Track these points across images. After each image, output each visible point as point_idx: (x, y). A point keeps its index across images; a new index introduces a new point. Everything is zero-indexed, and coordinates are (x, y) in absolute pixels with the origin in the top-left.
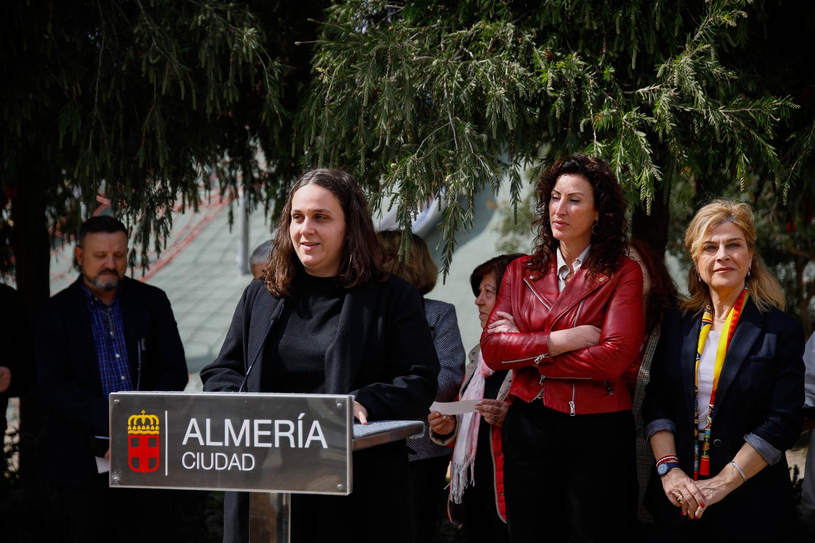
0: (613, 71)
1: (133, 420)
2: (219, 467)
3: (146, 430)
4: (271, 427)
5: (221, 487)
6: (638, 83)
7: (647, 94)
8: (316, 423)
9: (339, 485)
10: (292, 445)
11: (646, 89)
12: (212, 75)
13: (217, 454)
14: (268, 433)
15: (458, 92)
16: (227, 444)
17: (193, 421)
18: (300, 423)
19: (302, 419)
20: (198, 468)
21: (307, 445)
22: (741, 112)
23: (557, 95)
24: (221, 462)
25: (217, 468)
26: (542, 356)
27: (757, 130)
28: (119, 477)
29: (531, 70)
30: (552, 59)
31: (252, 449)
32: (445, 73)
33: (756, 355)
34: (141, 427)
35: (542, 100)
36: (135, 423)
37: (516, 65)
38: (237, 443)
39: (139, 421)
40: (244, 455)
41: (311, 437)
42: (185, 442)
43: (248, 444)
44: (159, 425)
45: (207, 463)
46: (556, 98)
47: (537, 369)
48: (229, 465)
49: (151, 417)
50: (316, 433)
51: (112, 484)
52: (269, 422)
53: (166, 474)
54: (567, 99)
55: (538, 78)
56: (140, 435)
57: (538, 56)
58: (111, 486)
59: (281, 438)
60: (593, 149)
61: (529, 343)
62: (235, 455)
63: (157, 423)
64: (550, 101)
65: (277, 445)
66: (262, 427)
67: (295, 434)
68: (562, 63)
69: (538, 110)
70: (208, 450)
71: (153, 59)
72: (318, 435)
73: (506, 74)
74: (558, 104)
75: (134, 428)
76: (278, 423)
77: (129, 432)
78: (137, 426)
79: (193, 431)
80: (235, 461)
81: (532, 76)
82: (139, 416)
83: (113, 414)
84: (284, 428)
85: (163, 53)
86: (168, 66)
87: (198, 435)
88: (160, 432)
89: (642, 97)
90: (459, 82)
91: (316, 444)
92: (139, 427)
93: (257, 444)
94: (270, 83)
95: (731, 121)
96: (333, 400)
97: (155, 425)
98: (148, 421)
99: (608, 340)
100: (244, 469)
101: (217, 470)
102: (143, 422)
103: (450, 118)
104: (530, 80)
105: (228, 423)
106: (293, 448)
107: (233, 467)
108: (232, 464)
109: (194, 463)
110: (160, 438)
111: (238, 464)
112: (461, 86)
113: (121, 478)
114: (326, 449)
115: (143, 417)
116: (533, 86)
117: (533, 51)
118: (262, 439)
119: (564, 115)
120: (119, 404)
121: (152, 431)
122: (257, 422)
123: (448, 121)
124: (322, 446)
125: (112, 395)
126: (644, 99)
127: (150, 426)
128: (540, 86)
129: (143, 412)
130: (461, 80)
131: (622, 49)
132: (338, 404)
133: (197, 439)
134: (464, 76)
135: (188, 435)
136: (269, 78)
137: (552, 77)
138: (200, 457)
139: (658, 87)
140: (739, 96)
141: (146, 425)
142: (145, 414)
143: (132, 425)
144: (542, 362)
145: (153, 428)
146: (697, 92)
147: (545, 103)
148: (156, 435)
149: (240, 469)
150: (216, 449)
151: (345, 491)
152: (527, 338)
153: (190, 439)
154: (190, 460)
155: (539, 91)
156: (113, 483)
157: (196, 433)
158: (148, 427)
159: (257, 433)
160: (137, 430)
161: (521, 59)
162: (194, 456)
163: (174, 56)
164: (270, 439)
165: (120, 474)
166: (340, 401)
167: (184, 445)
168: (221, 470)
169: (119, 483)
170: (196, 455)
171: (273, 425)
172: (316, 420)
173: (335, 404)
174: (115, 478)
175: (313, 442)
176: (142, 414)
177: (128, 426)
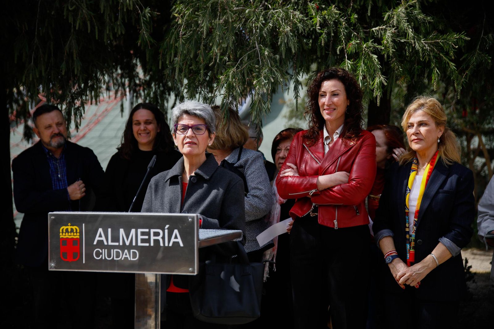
0: (357, 17)
1: (63, 229)
3: (71, 235)
4: (148, 234)
5: (118, 270)
6: (372, 25)
7: (378, 31)
8: (176, 231)
9: (190, 269)
10: (162, 244)
11: (377, 28)
12: (108, 17)
13: (115, 250)
14: (147, 237)
15: (261, 30)
16: (121, 244)
17: (100, 230)
18: (166, 231)
19: (168, 229)
20: (103, 258)
21: (171, 245)
22: (435, 42)
23: (322, 32)
24: (118, 256)
25: (115, 259)
26: (314, 191)
27: (445, 53)
28: (55, 264)
29: (307, 16)
30: (319, 9)
31: (137, 247)
32: (253, 18)
33: (443, 189)
34: (68, 233)
35: (313, 35)
36: (64, 231)
37: (297, 13)
38: (127, 243)
39: (67, 230)
40: (132, 251)
41: (173, 240)
42: (95, 243)
43: (134, 244)
44: (79, 232)
45: (109, 256)
46: (322, 34)
47: (310, 198)
48: (122, 257)
49: (74, 227)
51: (50, 268)
52: (147, 230)
53: (84, 262)
54: (328, 34)
55: (311, 21)
56: (67, 238)
57: (311, 7)
58: (50, 270)
59: (155, 240)
60: (345, 64)
61: (305, 183)
62: (126, 251)
63: (78, 231)
64: (318, 35)
65: (152, 244)
66: (143, 234)
67: (163, 238)
68: (326, 12)
69: (311, 41)
70: (109, 248)
71: (71, 7)
72: (177, 238)
73: (291, 18)
74: (323, 37)
75: (64, 234)
76: (152, 231)
77: (61, 237)
78: (65, 233)
79: (100, 236)
80: (126, 255)
81: (307, 20)
82: (67, 227)
83: (51, 226)
84: (157, 234)
85: (77, 3)
86: (80, 12)
87: (103, 238)
88: (80, 237)
89: (374, 33)
90: (262, 23)
91: (176, 244)
92: (67, 234)
93: (140, 244)
94: (144, 23)
95: (428, 48)
96: (187, 217)
97: (76, 232)
98: (72, 230)
99: (353, 180)
100: (132, 259)
101: (115, 260)
102: (69, 230)
103: (257, 45)
104: (306, 23)
105: (122, 231)
106: (162, 246)
107: (125, 258)
108: (124, 256)
109: (101, 256)
110: (80, 240)
111: (128, 256)
112: (264, 26)
113: (56, 265)
114: (182, 247)
115: (69, 228)
116: (308, 26)
117: (308, 4)
118: (143, 241)
119: (327, 44)
120: (54, 220)
121: (75, 236)
122: (140, 231)
123: (256, 47)
124: (180, 245)
125: (50, 214)
126: (376, 34)
127: (74, 233)
128: (312, 26)
129: (69, 224)
130: (264, 22)
131: (362, 3)
132: (190, 220)
133: (102, 241)
134: (265, 20)
135: (97, 238)
136: (143, 19)
137: (320, 21)
138: (105, 252)
139: (384, 27)
140: (434, 32)
141: (71, 232)
142: (70, 226)
143: (63, 233)
144: (314, 195)
145: (75, 234)
146: (408, 30)
147: (315, 36)
148: (77, 238)
149: (129, 259)
150: (114, 247)
151: (194, 272)
152: (305, 180)
153: (98, 241)
154: (98, 254)
155: (311, 29)
157: (102, 237)
158: (72, 234)
159: (140, 237)
160: (65, 235)
161: (300, 9)
162: (101, 251)
163: (84, 6)
164: (148, 241)
165: (55, 262)
166: (191, 217)
167: (95, 245)
168: (118, 260)
169: (55, 268)
170: (102, 251)
171: (150, 232)
172: (176, 229)
173: (188, 220)
174: (52, 265)
175: (174, 243)
176: (68, 226)
177: (60, 233)
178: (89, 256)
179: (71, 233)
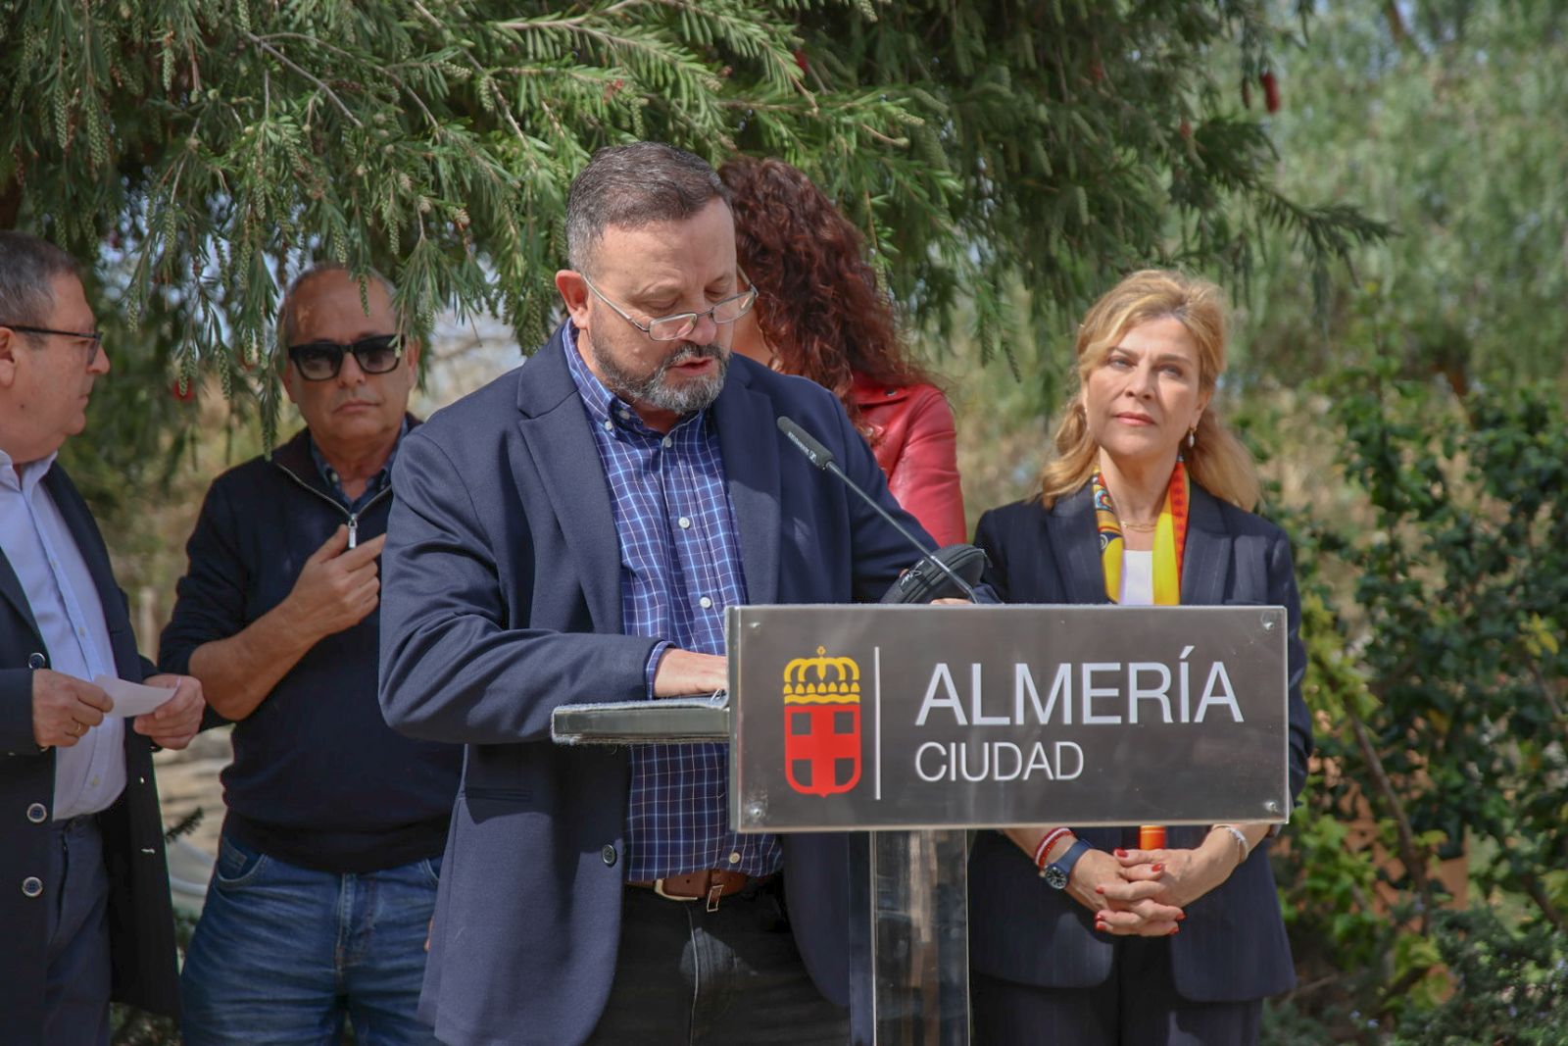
1: (795, 671)
2: (1000, 774)
3: (827, 693)
4: (1119, 680)
8: (1218, 667)
9: (1270, 802)
10: (1168, 718)
13: (997, 745)
14: (1114, 692)
16: (1020, 720)
17: (942, 669)
18: (1184, 667)
19: (1190, 659)
20: (953, 778)
21: (1199, 718)
24: (1007, 764)
25: (997, 778)
28: (760, 808)
31: (1078, 731)
34: (816, 686)
36: (801, 677)
38: (1044, 718)
39: (811, 672)
40: (1059, 745)
41: (1207, 699)
42: (921, 720)
43: (1068, 719)
44: (859, 682)
45: (974, 767)
48: (1023, 770)
49: (839, 662)
50: (1218, 690)
51: (746, 824)
52: (1116, 667)
53: (878, 797)
56: (812, 704)
62: (1038, 746)
63: (856, 676)
65: (1133, 719)
66: (1099, 680)
67: (1173, 694)
70: (975, 738)
72: (1222, 693)
75: (800, 689)
76: (1134, 668)
77: (787, 700)
78: (805, 685)
79: (941, 693)
80: (1038, 760)
82: (812, 662)
84: (1149, 680)
87: (953, 702)
88: (862, 699)
91: (1217, 713)
92: (811, 688)
93: (1088, 718)
96: (1256, 615)
97: (849, 681)
98: (832, 673)
100: (1059, 777)
101: (999, 782)
102: (821, 673)
105: (1022, 671)
106: (1169, 724)
107: (1033, 771)
108: (1031, 766)
109: (944, 768)
110: (862, 712)
111: (1046, 766)
113: (768, 811)
114: (1239, 723)
115: (821, 664)
118: (1101, 707)
120: (760, 633)
121: (844, 695)
122: (1087, 669)
124: (1231, 718)
127: (838, 684)
129: (821, 650)
132: (1268, 625)
133: (950, 710)
135: (929, 702)
138: (957, 755)
141: (827, 683)
142: (825, 656)
145: (844, 688)
148: (852, 703)
149: (1051, 777)
150: (993, 734)
151: (1281, 815)
153: (933, 712)
154: (933, 762)
156: (748, 821)
157: (947, 697)
158: (833, 687)
159: (1088, 693)
160: (805, 694)
162: (944, 752)
164: (1118, 706)
165: (764, 801)
166: (1269, 617)
167: (920, 727)
168: (1006, 782)
169: (764, 822)
170: (948, 750)
171: (1125, 671)
172: (1218, 660)
173: (1260, 625)
174: (756, 811)
175: (1210, 708)
176: (817, 656)
177: (784, 684)
178: (898, 771)
179: (827, 685)
